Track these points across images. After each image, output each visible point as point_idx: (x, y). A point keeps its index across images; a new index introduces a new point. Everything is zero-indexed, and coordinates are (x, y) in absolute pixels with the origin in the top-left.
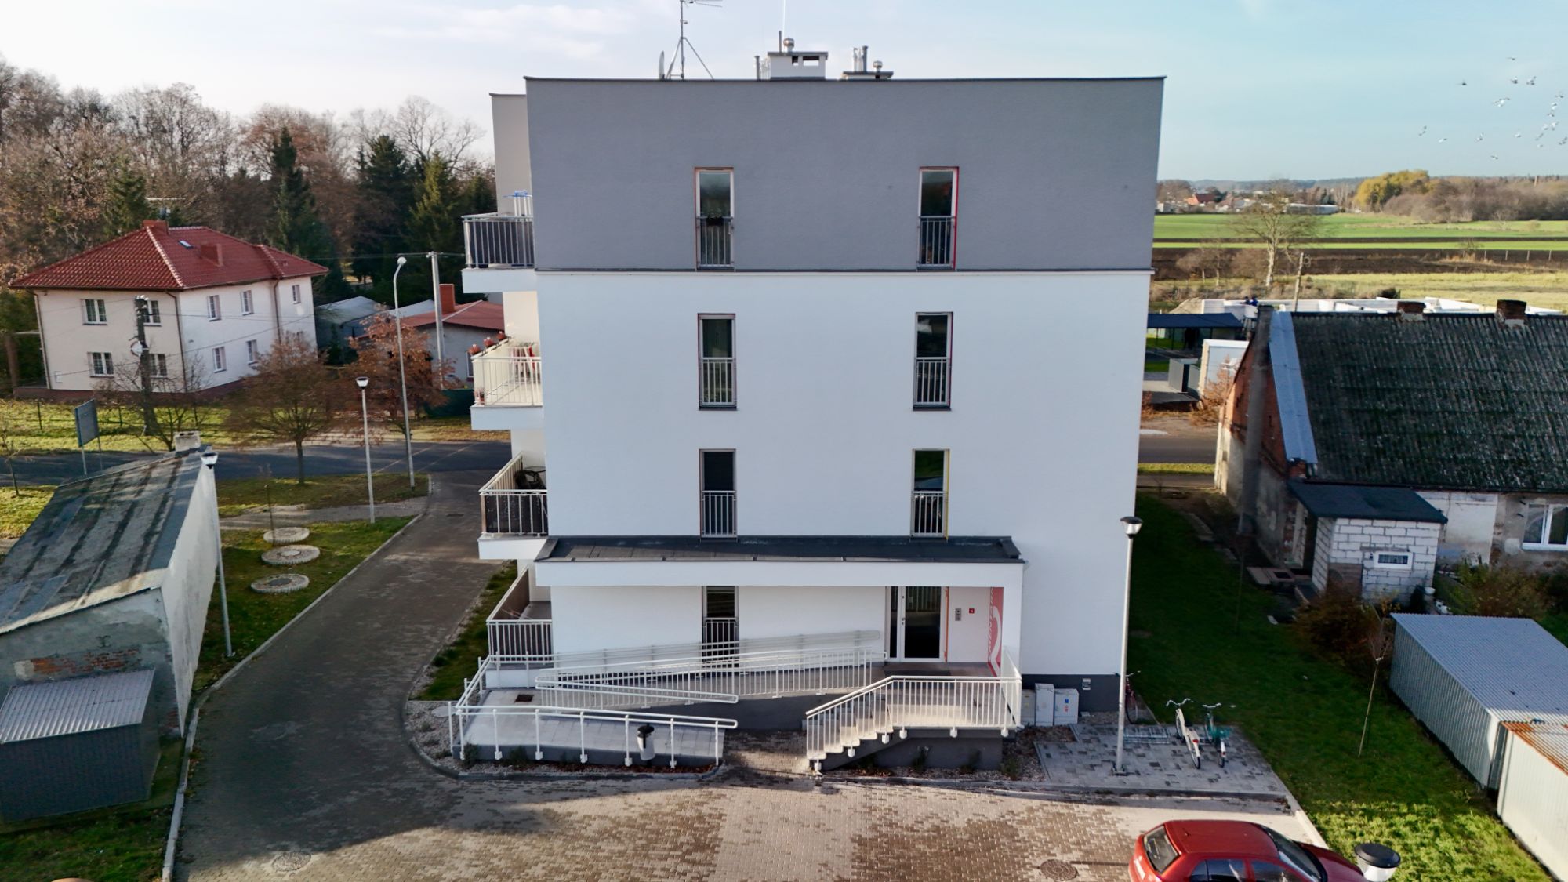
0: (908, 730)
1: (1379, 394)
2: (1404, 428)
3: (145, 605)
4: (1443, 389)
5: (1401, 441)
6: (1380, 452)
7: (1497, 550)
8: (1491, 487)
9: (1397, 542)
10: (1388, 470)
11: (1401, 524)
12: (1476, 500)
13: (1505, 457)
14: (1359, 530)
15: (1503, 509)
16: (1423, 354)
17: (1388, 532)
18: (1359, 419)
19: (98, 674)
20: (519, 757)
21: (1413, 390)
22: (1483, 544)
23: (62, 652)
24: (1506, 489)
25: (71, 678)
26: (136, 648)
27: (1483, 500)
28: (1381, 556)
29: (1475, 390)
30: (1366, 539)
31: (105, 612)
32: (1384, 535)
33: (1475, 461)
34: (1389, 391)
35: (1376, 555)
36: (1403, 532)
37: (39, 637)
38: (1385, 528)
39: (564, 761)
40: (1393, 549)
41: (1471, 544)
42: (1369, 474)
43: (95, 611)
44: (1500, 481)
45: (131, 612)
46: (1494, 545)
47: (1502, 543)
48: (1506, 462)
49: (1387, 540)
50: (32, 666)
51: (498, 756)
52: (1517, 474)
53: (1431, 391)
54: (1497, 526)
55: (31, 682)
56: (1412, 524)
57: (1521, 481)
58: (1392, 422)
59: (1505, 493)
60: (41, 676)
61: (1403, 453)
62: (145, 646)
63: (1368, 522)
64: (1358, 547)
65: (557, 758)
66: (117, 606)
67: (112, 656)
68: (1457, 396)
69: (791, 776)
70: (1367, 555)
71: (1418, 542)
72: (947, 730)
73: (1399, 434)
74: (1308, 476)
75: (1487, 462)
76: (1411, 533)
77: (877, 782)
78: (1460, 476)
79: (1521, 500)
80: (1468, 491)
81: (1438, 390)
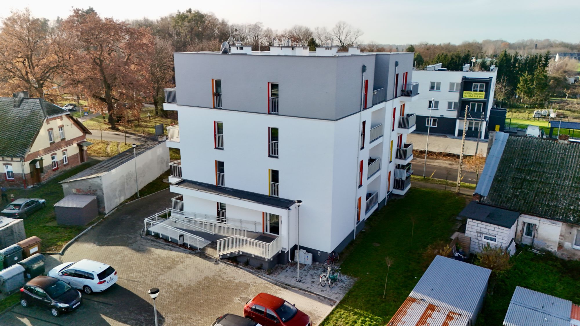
0: (243, 252)
1: (530, 172)
2: (533, 188)
3: (97, 180)
4: (560, 175)
5: (528, 193)
6: (517, 196)
7: (560, 246)
8: (558, 219)
9: (490, 232)
10: (515, 204)
11: (492, 225)
12: (552, 223)
13: (572, 207)
14: (476, 224)
15: (564, 229)
16: (559, 158)
17: (488, 227)
18: (515, 182)
19: (89, 195)
20: (157, 236)
21: (546, 173)
22: (555, 242)
23: (82, 188)
24: (565, 221)
25: (83, 195)
26: (96, 190)
27: (555, 224)
28: (485, 236)
29: (574, 177)
30: (479, 228)
31: (90, 180)
32: (486, 228)
33: (556, 206)
34: (535, 171)
35: (484, 235)
36: (493, 229)
37: (77, 183)
38: (486, 226)
39: (166, 239)
40: (489, 234)
41: (549, 241)
42: (506, 204)
43: (88, 180)
44: (562, 217)
45: (96, 182)
46: (559, 243)
47: (563, 244)
48: (571, 209)
49: (487, 231)
50: (76, 190)
51: (153, 234)
52: (573, 215)
53: (554, 174)
54: (561, 236)
55: (75, 194)
56: (497, 227)
57: (573, 219)
58: (529, 185)
59: (564, 222)
60: (77, 193)
61: (526, 198)
62: (98, 190)
63: (480, 222)
64: (475, 231)
65: (165, 238)
66: (93, 179)
67: (92, 191)
68: (565, 178)
69: (212, 257)
70: (479, 234)
71: (499, 234)
72: (252, 255)
73: (529, 190)
74: (480, 201)
75: (562, 208)
76: (496, 229)
77: (231, 265)
78: (546, 212)
79: (572, 227)
80: (548, 219)
81: (557, 175)
